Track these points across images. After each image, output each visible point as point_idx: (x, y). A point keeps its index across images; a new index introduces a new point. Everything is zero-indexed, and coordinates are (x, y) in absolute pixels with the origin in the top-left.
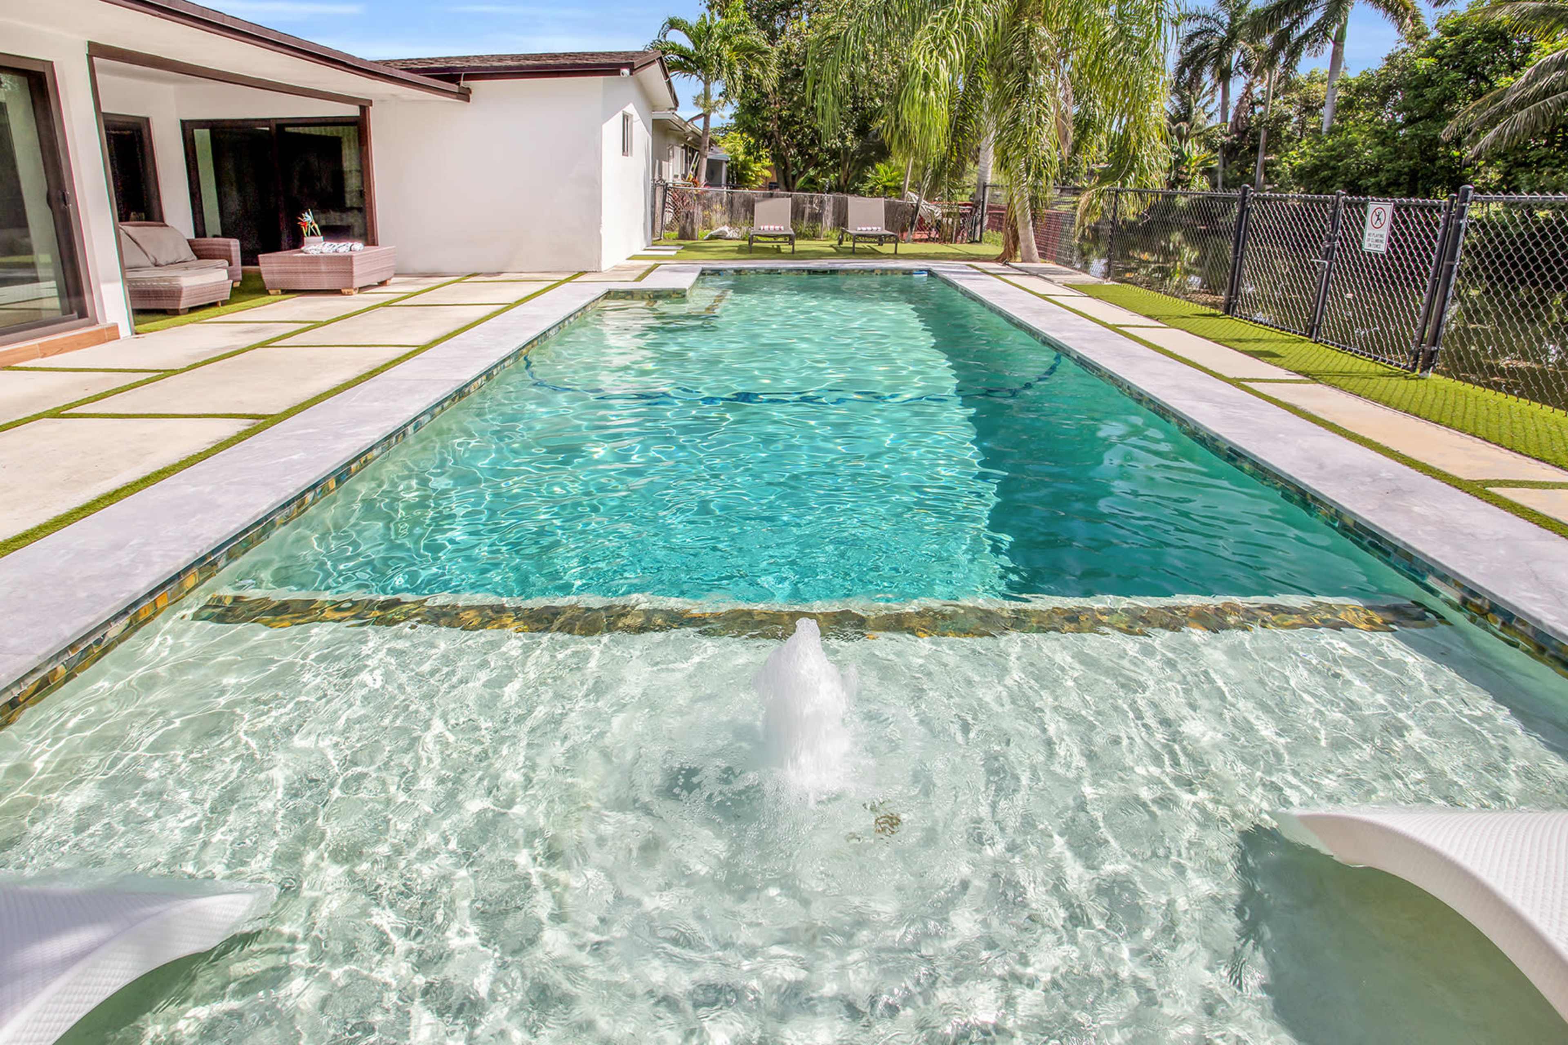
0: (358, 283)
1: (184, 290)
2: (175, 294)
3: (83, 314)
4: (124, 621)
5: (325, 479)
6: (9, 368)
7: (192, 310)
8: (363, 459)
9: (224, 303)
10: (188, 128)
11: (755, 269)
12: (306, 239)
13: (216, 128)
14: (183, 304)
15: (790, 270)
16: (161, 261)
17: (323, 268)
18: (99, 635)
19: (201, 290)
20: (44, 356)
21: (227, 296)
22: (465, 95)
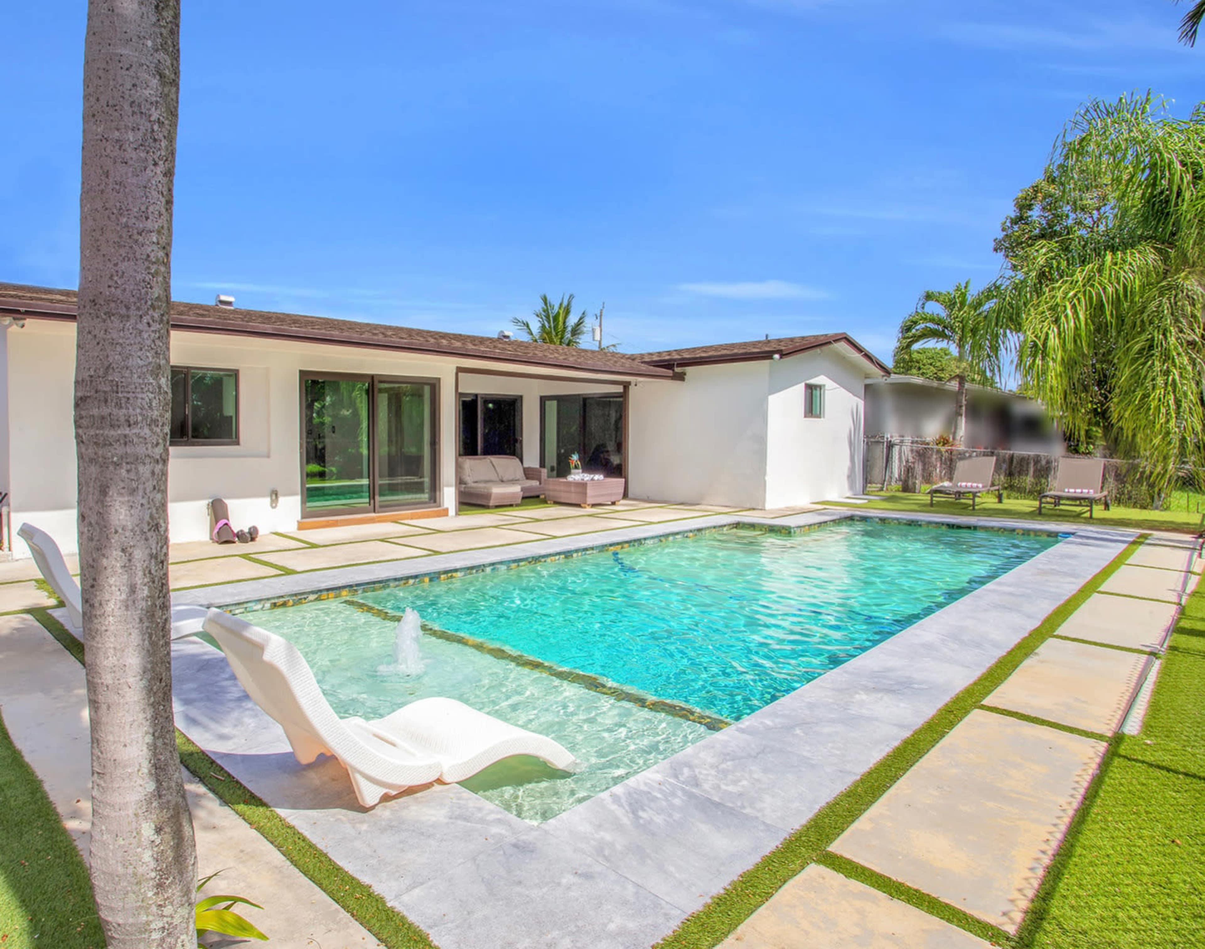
0: (590, 501)
1: (493, 497)
2: (488, 496)
3: (435, 501)
4: (316, 596)
5: (422, 575)
6: (396, 522)
7: (497, 507)
8: (450, 575)
9: (517, 505)
10: (543, 400)
11: (897, 519)
12: (573, 471)
13: (560, 399)
14: (492, 503)
15: (929, 523)
16: (504, 479)
17: (573, 489)
18: (305, 596)
19: (503, 496)
20: (412, 519)
21: (519, 501)
22: (681, 377)
